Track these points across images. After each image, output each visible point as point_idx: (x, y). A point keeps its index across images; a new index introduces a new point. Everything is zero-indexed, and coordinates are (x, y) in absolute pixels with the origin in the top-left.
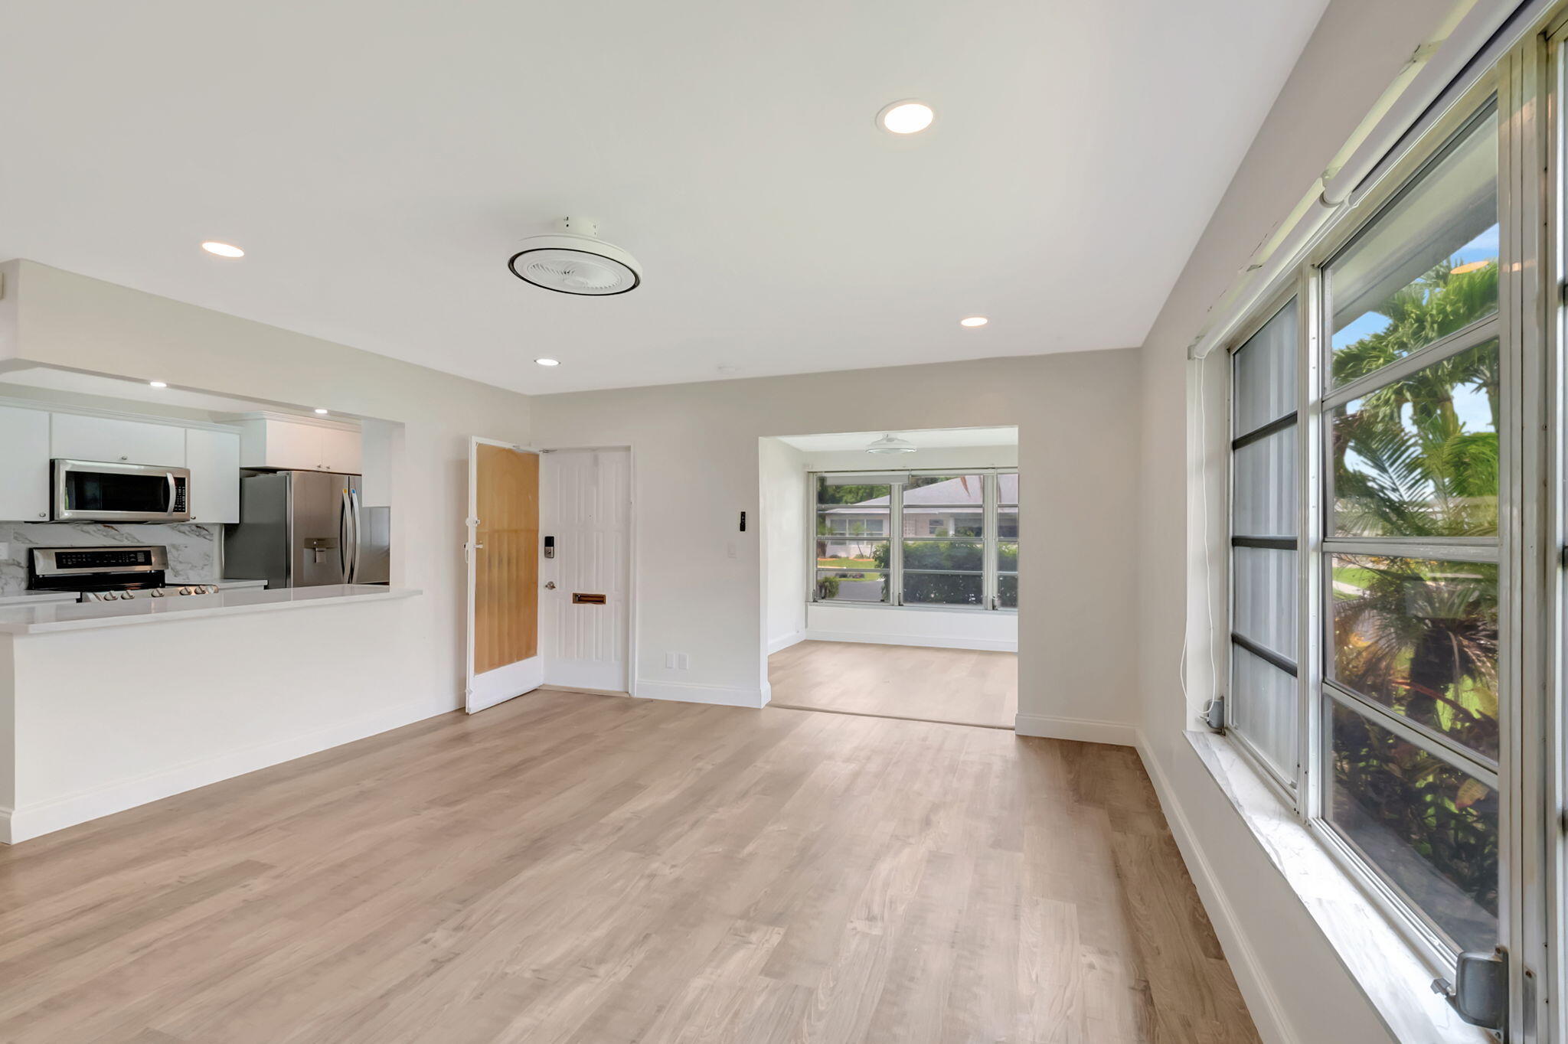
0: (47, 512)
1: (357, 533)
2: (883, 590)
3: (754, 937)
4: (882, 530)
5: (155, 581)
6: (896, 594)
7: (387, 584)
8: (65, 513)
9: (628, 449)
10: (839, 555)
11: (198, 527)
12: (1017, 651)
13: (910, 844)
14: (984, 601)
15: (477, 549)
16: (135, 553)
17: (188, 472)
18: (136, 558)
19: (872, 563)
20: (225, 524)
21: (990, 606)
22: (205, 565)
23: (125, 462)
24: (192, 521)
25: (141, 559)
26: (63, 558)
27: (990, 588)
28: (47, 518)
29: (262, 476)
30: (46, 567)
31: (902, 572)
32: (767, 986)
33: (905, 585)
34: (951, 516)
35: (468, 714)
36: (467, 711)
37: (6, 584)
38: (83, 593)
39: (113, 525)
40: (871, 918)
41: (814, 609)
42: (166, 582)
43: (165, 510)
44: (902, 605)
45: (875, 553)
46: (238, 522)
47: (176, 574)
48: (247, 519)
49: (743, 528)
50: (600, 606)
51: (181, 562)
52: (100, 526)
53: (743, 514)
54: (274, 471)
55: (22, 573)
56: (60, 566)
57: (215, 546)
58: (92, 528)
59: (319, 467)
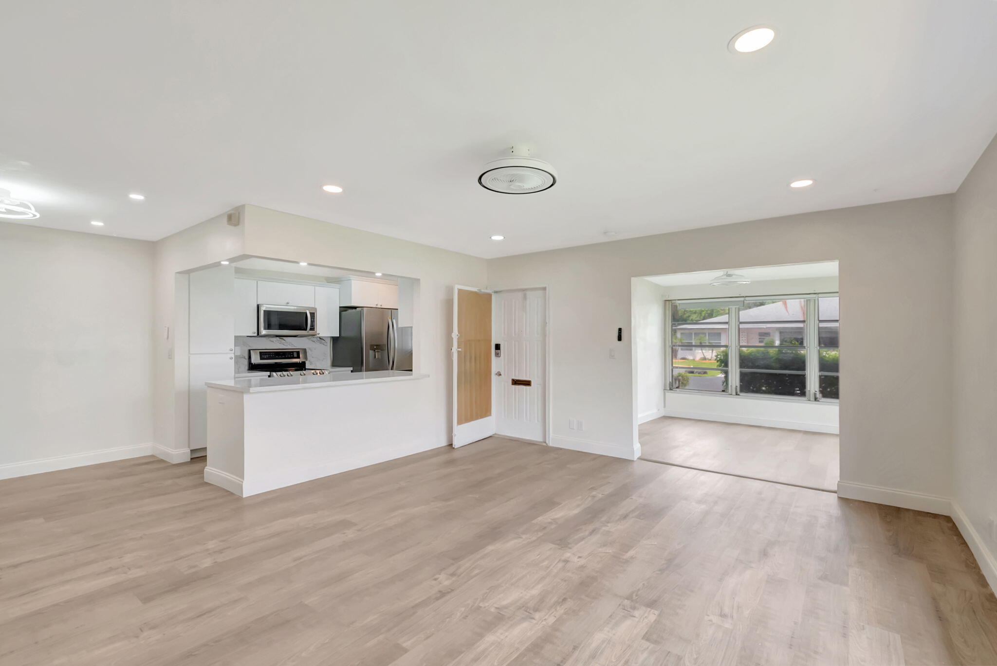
0: (256, 331)
1: (396, 342)
2: (723, 383)
3: (636, 613)
4: (720, 340)
5: (301, 367)
6: (734, 387)
7: (411, 370)
8: (264, 332)
9: (544, 289)
10: (687, 357)
11: (320, 339)
12: (839, 433)
13: (752, 567)
14: (807, 393)
15: (458, 351)
16: (293, 352)
17: (316, 309)
18: (293, 355)
19: (715, 364)
20: (333, 337)
21: (812, 398)
22: (324, 359)
23: (288, 305)
24: (318, 335)
25: (295, 355)
26: (263, 355)
27: (813, 383)
28: (256, 335)
29: (350, 311)
30: (256, 359)
31: (738, 371)
32: (648, 648)
33: (741, 380)
34: (776, 330)
35: (454, 448)
36: (453, 446)
37: (240, 367)
38: (272, 373)
39: (284, 338)
40: (723, 616)
41: (670, 395)
42: (307, 368)
43: (306, 329)
44: (739, 395)
45: (717, 356)
46: (338, 336)
47: (311, 363)
48: (343, 335)
49: (620, 339)
50: (528, 387)
51: (313, 357)
52: (278, 338)
53: (620, 330)
54: (355, 308)
55: (246, 362)
56: (261, 359)
57: (327, 349)
58: (275, 339)
59: (377, 305)
